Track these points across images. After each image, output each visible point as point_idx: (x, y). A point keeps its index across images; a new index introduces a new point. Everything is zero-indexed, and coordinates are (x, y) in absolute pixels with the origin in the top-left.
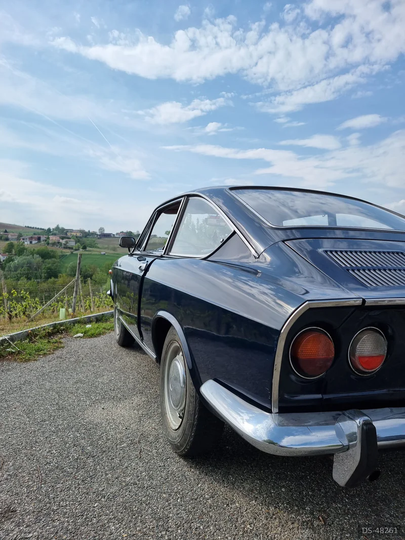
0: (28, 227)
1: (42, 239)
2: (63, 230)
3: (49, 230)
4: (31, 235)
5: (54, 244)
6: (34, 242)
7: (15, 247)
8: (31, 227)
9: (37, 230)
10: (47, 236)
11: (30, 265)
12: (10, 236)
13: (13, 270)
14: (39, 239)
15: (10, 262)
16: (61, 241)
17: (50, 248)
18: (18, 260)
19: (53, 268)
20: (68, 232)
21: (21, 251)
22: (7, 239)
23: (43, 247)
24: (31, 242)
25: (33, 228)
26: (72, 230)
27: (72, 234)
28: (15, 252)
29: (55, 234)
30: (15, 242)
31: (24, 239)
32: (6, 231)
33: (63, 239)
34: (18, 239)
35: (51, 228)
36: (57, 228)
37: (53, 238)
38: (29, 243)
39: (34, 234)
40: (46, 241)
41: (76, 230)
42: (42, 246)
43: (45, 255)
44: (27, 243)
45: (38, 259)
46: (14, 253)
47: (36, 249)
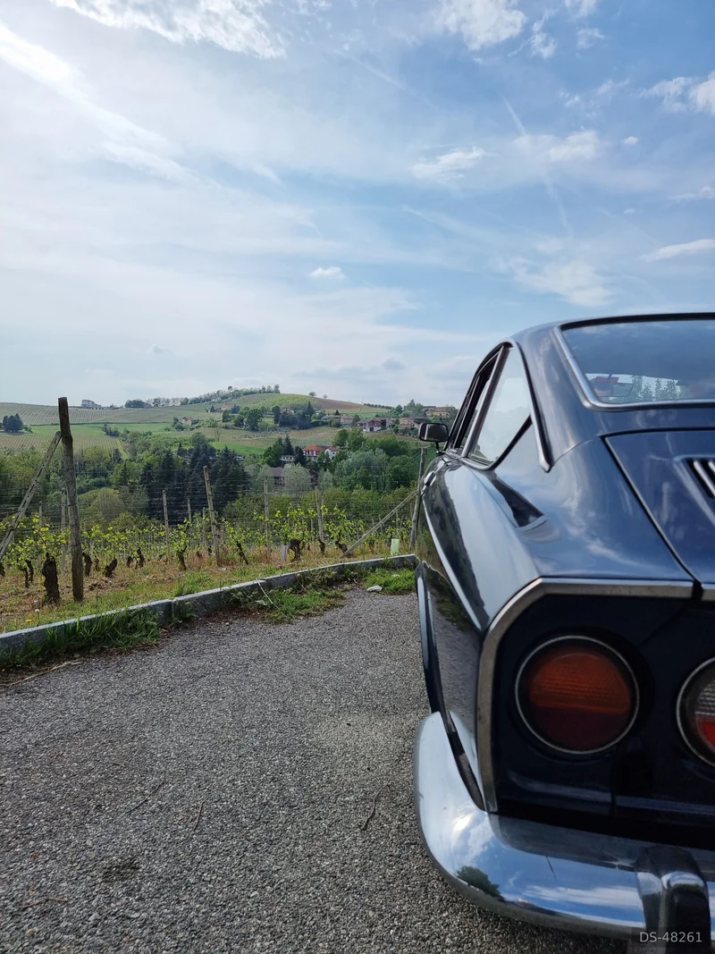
0: (369, 405)
1: (387, 425)
2: (422, 407)
3: (399, 409)
4: (372, 416)
5: (405, 432)
6: (376, 429)
7: (349, 437)
8: (372, 406)
9: (379, 410)
10: (395, 419)
11: (368, 464)
12: (342, 421)
13: (345, 472)
14: (383, 423)
15: (341, 460)
16: (416, 426)
17: (399, 438)
18: (353, 457)
19: (402, 470)
20: (427, 410)
21: (358, 444)
22: (338, 425)
23: (390, 437)
24: (372, 429)
25: (376, 406)
26: (435, 407)
27: (434, 414)
28: (349, 445)
29: (406, 416)
30: (349, 429)
31: (361, 424)
32: (337, 413)
33: (419, 423)
34: (354, 424)
35: (402, 406)
36: (412, 405)
37: (404, 423)
38: (368, 430)
39: (377, 416)
40: (393, 426)
41: (440, 408)
42: (386, 436)
43: (392, 450)
44: (366, 431)
45: (381, 455)
46: (347, 447)
47: (379, 440)
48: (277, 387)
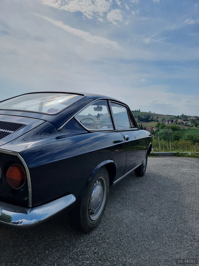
0: (168, 115)
1: (174, 121)
2: (186, 116)
3: (178, 116)
4: (169, 119)
5: (179, 124)
6: (170, 123)
7: (161, 125)
8: (169, 115)
9: (171, 117)
10: (176, 120)
11: (166, 133)
12: (159, 120)
13: (159, 135)
14: (172, 121)
15: (158, 131)
16: (183, 122)
17: (177, 126)
18: (161, 131)
19: (178, 135)
20: (188, 117)
21: (163, 127)
22: (158, 121)
23: (174, 125)
24: (168, 123)
25: (170, 116)
26: (191, 116)
27: (190, 118)
28: (161, 127)
29: (181, 119)
30: (161, 123)
31: (165, 121)
32: (157, 118)
33: (184, 121)
34: (162, 121)
35: (179, 116)
36: (183, 115)
37: (179, 121)
38: (167, 123)
39: (171, 119)
40: (175, 122)
41: (192, 116)
43: (174, 129)
44: (166, 123)
45: (171, 131)
46: (160, 128)
47: (170, 126)
48: (139, 110)
